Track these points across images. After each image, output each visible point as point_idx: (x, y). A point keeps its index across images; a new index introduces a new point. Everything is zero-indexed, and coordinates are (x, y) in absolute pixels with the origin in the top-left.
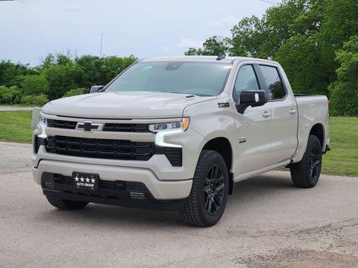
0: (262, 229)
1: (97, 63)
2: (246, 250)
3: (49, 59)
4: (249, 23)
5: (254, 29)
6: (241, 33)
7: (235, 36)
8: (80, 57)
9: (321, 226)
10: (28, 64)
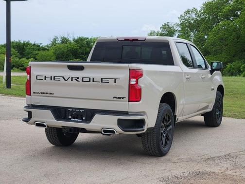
0: (182, 157)
1: (87, 42)
2: (167, 172)
3: (55, 40)
4: (191, 13)
5: (194, 17)
6: (185, 20)
7: (181, 22)
8: (76, 38)
9: (223, 155)
10: (41, 44)
